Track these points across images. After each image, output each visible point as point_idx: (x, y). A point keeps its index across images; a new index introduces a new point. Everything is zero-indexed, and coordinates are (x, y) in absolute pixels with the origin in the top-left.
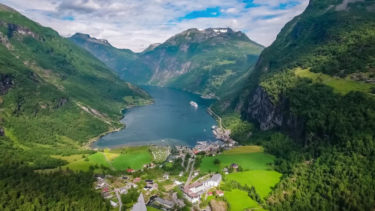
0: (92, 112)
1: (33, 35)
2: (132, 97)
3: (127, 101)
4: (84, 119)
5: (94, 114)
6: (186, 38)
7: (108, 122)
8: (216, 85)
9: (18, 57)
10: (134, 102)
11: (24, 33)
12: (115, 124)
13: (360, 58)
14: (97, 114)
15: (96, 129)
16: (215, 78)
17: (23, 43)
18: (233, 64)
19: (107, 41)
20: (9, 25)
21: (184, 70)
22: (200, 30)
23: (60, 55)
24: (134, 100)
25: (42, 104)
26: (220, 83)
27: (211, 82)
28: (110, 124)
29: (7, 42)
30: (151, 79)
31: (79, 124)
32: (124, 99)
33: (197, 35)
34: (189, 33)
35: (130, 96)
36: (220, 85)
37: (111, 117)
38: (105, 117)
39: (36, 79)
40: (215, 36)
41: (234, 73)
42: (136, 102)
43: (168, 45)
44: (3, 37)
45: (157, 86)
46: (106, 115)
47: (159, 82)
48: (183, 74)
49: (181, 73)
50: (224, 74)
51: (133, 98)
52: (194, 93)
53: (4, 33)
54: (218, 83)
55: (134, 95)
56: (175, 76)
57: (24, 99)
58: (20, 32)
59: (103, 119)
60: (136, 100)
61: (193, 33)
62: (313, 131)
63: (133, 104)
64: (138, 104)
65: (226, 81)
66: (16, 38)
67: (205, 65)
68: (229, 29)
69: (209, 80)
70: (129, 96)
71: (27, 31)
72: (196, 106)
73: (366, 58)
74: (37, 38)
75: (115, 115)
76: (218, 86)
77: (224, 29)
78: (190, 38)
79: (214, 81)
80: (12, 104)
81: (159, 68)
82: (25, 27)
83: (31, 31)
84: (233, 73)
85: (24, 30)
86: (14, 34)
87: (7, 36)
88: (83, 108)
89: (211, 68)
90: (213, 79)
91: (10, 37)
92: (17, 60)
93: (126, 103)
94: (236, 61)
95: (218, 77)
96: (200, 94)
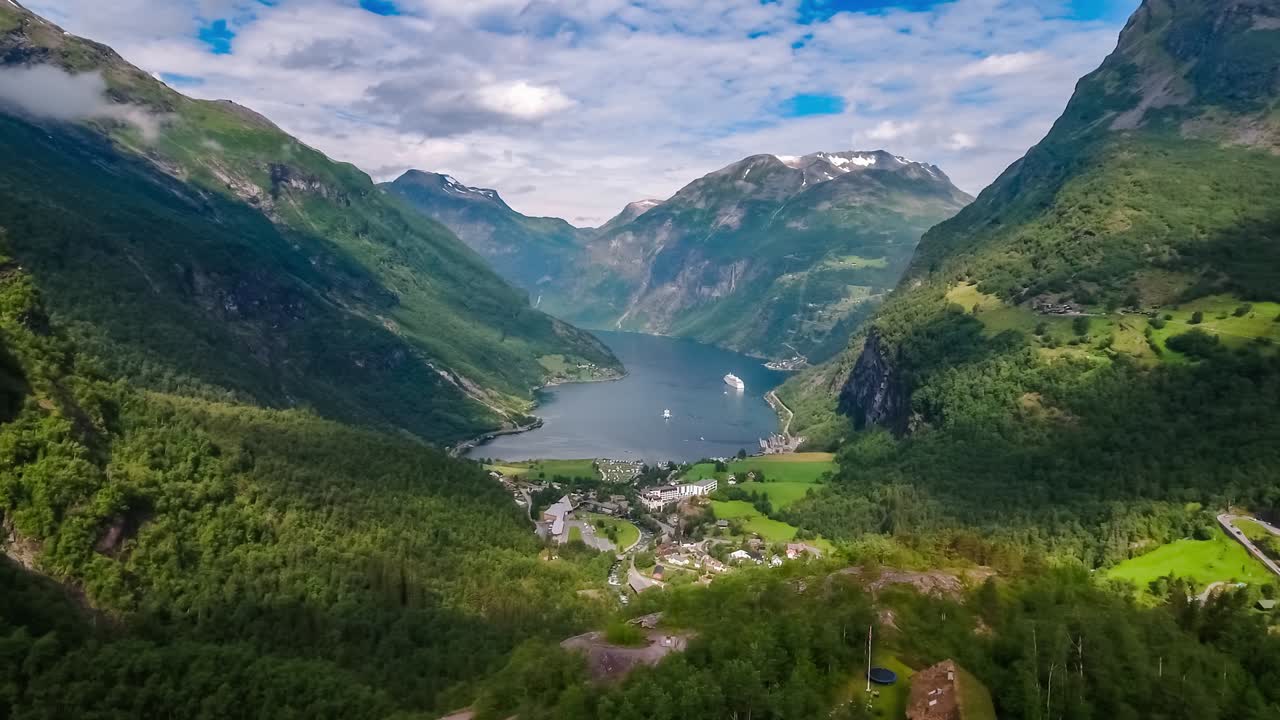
0: (461, 385)
1: (324, 192)
2: (561, 358)
3: (550, 369)
4: (445, 400)
5: (467, 390)
6: (739, 184)
7: (499, 411)
8: (816, 331)
9: (296, 247)
10: (569, 372)
11: (302, 186)
12: (516, 415)
13: (1067, 261)
14: (475, 390)
16: (813, 310)
18: (878, 270)
19: (495, 192)
20: (272, 166)
21: (725, 284)
22: (784, 159)
24: (567, 366)
25: (357, 357)
26: (828, 327)
27: (801, 323)
28: (505, 414)
30: (625, 312)
32: (542, 364)
33: (772, 174)
34: (748, 171)
35: (557, 354)
36: (827, 334)
38: (492, 398)
40: (831, 178)
41: (876, 298)
42: (572, 373)
43: (681, 206)
44: (264, 199)
45: (640, 332)
46: (496, 394)
47: (647, 321)
48: (723, 297)
49: (717, 294)
50: (843, 299)
51: (565, 362)
52: (747, 355)
53: (264, 188)
54: (820, 327)
55: (568, 352)
56: (697, 304)
58: (294, 184)
59: (487, 402)
60: (572, 368)
61: (762, 169)
62: (919, 412)
63: (564, 378)
64: (579, 378)
65: (846, 320)
66: (288, 199)
67: (789, 272)
68: (881, 155)
69: (796, 317)
70: (553, 356)
71: (311, 180)
72: (740, 386)
73: (1077, 261)
74: (332, 199)
76: (819, 334)
77: (866, 155)
78: (751, 186)
79: (811, 319)
81: (649, 277)
82: (306, 172)
83: (321, 182)
84: (871, 298)
85: (304, 180)
86: (283, 189)
87: (270, 197)
88: (442, 373)
89: (805, 280)
90: (808, 314)
91: (275, 198)
92: (295, 253)
93: (546, 372)
94: (887, 260)
95: (823, 309)
96: (764, 357)
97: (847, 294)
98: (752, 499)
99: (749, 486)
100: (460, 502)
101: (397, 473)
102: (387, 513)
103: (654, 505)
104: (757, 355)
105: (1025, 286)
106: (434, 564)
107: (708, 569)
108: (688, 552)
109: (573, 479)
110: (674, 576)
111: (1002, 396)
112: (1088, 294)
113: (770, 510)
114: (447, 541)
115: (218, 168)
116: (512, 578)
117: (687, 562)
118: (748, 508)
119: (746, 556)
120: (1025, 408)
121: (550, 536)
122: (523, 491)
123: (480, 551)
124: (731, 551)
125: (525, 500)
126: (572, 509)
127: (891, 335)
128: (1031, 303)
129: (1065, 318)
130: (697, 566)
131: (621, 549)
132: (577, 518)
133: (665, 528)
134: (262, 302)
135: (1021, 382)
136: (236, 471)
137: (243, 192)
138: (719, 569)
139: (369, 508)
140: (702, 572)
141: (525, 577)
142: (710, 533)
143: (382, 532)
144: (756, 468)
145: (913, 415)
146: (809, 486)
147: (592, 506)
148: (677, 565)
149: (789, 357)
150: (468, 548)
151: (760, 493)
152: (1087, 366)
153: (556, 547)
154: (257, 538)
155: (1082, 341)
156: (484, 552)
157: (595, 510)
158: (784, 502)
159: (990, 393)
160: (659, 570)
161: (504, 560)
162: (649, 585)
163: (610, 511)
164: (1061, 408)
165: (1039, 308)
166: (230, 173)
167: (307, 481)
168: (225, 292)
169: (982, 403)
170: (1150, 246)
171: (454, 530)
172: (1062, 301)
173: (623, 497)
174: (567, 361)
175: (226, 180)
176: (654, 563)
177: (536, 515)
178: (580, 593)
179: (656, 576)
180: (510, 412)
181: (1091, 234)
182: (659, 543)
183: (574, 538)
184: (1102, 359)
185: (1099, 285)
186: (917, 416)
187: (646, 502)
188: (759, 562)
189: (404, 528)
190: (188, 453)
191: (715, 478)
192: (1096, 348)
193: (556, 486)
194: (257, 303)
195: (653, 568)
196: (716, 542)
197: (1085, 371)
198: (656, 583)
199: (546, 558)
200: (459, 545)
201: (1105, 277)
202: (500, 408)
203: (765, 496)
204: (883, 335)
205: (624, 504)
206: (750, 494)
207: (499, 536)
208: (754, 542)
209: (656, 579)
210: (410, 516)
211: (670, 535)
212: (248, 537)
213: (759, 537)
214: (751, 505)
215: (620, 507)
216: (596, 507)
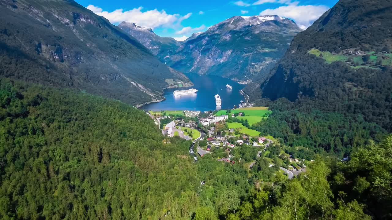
0: (138, 86)
1: (92, 23)
2: (173, 80)
3: (169, 83)
4: (133, 91)
5: (140, 88)
6: (230, 25)
7: (151, 95)
9: (82, 40)
11: (84, 21)
12: (157, 96)
14: (143, 88)
15: (142, 99)
16: (253, 65)
17: (84, 28)
18: (275, 52)
20: (74, 13)
21: (225, 58)
22: (244, 17)
23: (113, 40)
25: (102, 77)
26: (258, 70)
27: (250, 69)
28: (153, 96)
29: (73, 28)
30: (193, 67)
31: (130, 94)
32: (166, 81)
33: (241, 22)
34: (232, 21)
36: (258, 72)
37: (154, 92)
38: (149, 91)
39: (97, 58)
40: (259, 23)
42: (176, 84)
43: (211, 33)
44: (71, 24)
45: (198, 73)
46: (150, 90)
47: (200, 70)
48: (224, 62)
49: (222, 61)
50: (263, 62)
52: (232, 79)
53: (71, 20)
54: (256, 71)
55: (174, 78)
56: (216, 64)
57: (90, 71)
58: (81, 20)
59: (147, 92)
61: (237, 21)
63: (173, 86)
64: (178, 86)
65: (264, 68)
66: (79, 25)
67: (246, 53)
68: (276, 16)
69: (248, 67)
70: (170, 79)
71: (87, 19)
74: (95, 25)
75: (157, 92)
76: (256, 73)
77: (271, 16)
78: (233, 26)
79: (253, 68)
80: (83, 74)
81: (200, 56)
82: (86, 16)
83: (91, 19)
84: (273, 61)
85: (85, 18)
86: (77, 21)
87: (73, 23)
88: (132, 83)
89: (251, 56)
90: (252, 66)
91: (75, 24)
92: (82, 42)
93: (167, 84)
94: (278, 49)
95: (257, 65)
96: (238, 80)
97: (265, 60)
98: (242, 122)
99: (239, 117)
100: (132, 121)
101: (107, 110)
102: (101, 124)
103: (205, 124)
104: (236, 80)
105: (339, 47)
106: (118, 145)
107: (228, 147)
108: (219, 140)
109: (176, 116)
110: (215, 149)
111: (337, 83)
112: (366, 48)
113: (249, 126)
114: (125, 136)
115: (54, 13)
116: (151, 150)
117: (219, 144)
118: (240, 125)
119: (243, 142)
120: (348, 87)
121: (167, 134)
122: (157, 119)
123: (138, 139)
124: (236, 140)
125: (158, 122)
126: (175, 125)
127: (288, 67)
128: (343, 52)
129: (359, 56)
130: (224, 146)
131: (194, 140)
132: (177, 128)
133: (210, 132)
134: (68, 56)
135: (345, 78)
136: (30, 105)
137: (63, 21)
138: (232, 147)
139: (93, 122)
140: (226, 148)
141: (156, 150)
142: (227, 133)
143: (97, 132)
144: (242, 112)
145: (299, 92)
146: (262, 117)
147: (183, 124)
148: (216, 145)
149: (246, 80)
150: (133, 138)
151: (244, 120)
152: (372, 71)
153: (169, 139)
154: (34, 132)
155: (367, 63)
156: (140, 140)
157: (184, 126)
158: (253, 123)
159: (332, 82)
160: (209, 147)
161: (147, 143)
162: (205, 153)
163: (189, 126)
164: (362, 87)
165: (347, 53)
166: (59, 15)
167: (66, 111)
168: (53, 52)
169: (329, 86)
170: (390, 30)
171: (128, 131)
172: (356, 51)
173: (194, 121)
174: (174, 81)
175: (57, 17)
176: (207, 145)
177: (162, 127)
178: (178, 156)
179: (208, 149)
180: (155, 95)
181: (365, 27)
182: (208, 137)
183: (176, 135)
184: (378, 69)
185: (370, 44)
186: (301, 93)
187: (203, 123)
188: (248, 144)
189: (107, 130)
190: (5, 96)
191: (227, 114)
192: (373, 65)
193: (169, 117)
194: (66, 57)
195: (206, 146)
196: (230, 137)
197: (371, 73)
198: (208, 152)
199: (165, 143)
200: (130, 137)
201: (373, 42)
202: (151, 94)
203: (246, 121)
204: (284, 67)
205: (194, 124)
206: (240, 120)
207: (147, 134)
208: (245, 137)
209: (208, 151)
210: (110, 126)
211: (212, 134)
212: (30, 132)
213: (246, 135)
214: (241, 124)
215: (193, 124)
216: (184, 124)
